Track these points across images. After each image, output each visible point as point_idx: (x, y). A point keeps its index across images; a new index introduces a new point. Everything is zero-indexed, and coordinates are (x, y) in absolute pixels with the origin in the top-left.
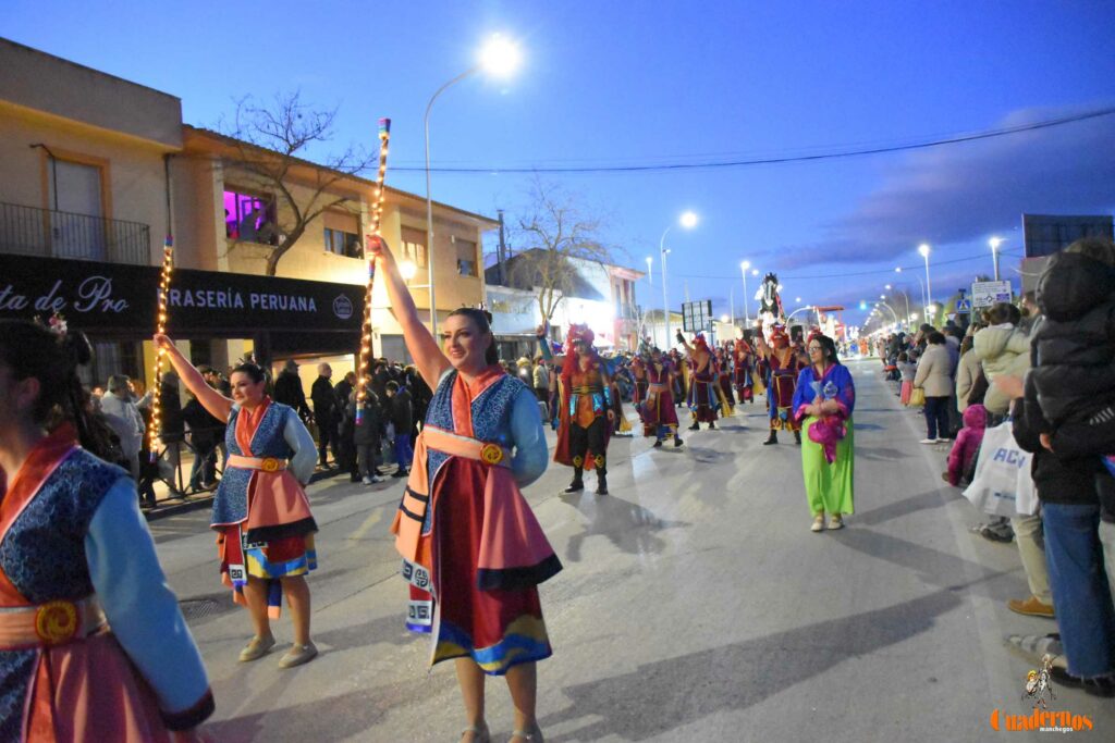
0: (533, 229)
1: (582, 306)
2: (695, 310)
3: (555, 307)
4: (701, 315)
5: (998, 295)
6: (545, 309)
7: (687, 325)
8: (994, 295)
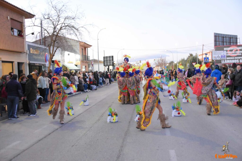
0: (48, 18)
1: (69, 55)
2: (108, 59)
3: (55, 51)
4: (110, 61)
5: (222, 56)
6: (51, 52)
7: (105, 64)
8: (220, 56)
